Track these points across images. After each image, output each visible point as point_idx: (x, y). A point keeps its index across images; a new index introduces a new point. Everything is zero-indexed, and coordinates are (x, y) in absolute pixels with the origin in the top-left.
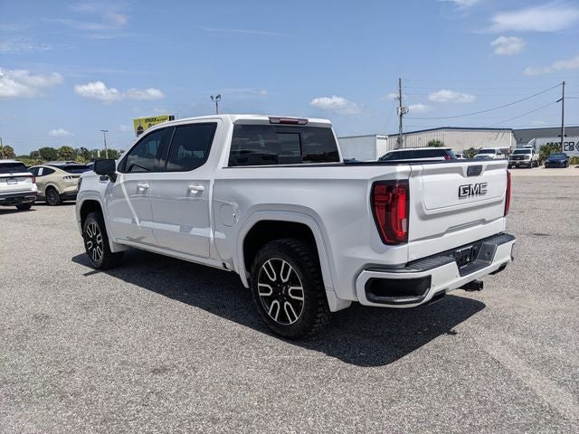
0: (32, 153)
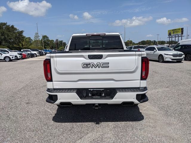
0: (139, 42)
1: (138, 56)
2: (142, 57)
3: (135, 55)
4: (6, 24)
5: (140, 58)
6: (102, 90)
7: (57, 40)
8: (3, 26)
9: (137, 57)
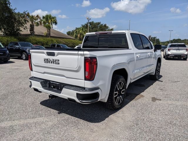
1: (81, 56)
2: (85, 57)
3: (78, 54)
4: (100, 23)
5: (83, 58)
6: (58, 84)
7: (150, 37)
8: (97, 25)
9: (79, 57)
